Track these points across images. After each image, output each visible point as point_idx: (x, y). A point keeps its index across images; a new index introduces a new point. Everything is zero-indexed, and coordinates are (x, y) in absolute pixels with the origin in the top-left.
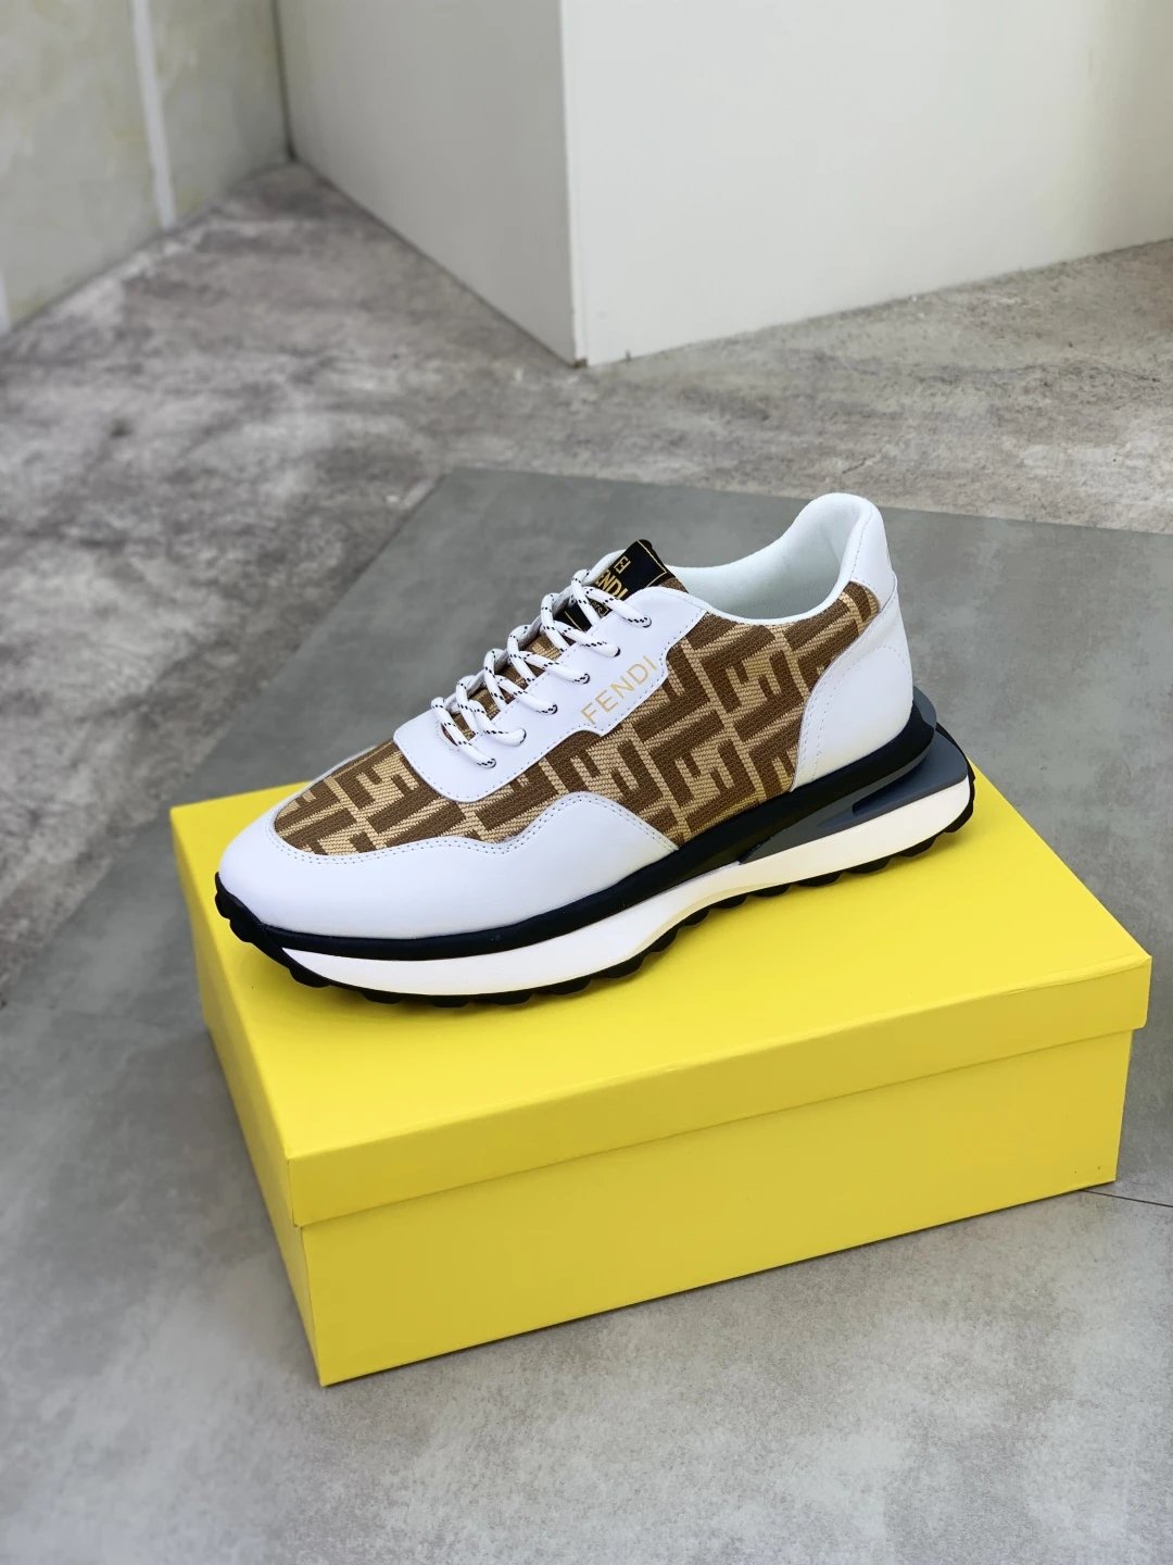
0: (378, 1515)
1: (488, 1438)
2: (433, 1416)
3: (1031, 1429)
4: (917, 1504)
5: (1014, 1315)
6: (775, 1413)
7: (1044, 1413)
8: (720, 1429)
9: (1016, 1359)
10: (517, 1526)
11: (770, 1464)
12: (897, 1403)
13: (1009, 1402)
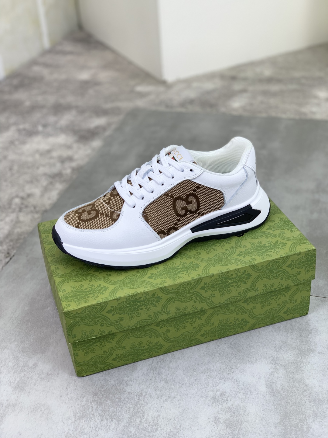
0: (124, 388)
1: (154, 367)
3: (305, 360)
4: (274, 381)
6: (233, 358)
7: (309, 356)
8: (218, 362)
10: (163, 390)
11: (232, 372)
12: (267, 354)
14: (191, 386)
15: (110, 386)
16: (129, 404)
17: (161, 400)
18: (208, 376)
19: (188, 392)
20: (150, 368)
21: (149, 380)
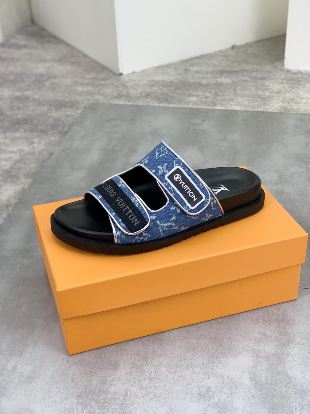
0: (108, 389)
1: (136, 365)
2: (120, 360)
3: (286, 352)
4: (257, 374)
5: (277, 321)
6: (215, 352)
7: (289, 347)
8: (200, 357)
9: (279, 333)
10: (148, 389)
11: (216, 366)
12: (248, 347)
13: (279, 345)
14: (176, 383)
15: (93, 387)
16: (114, 404)
17: (147, 399)
18: (191, 372)
19: (173, 390)
20: (132, 367)
21: (133, 379)
